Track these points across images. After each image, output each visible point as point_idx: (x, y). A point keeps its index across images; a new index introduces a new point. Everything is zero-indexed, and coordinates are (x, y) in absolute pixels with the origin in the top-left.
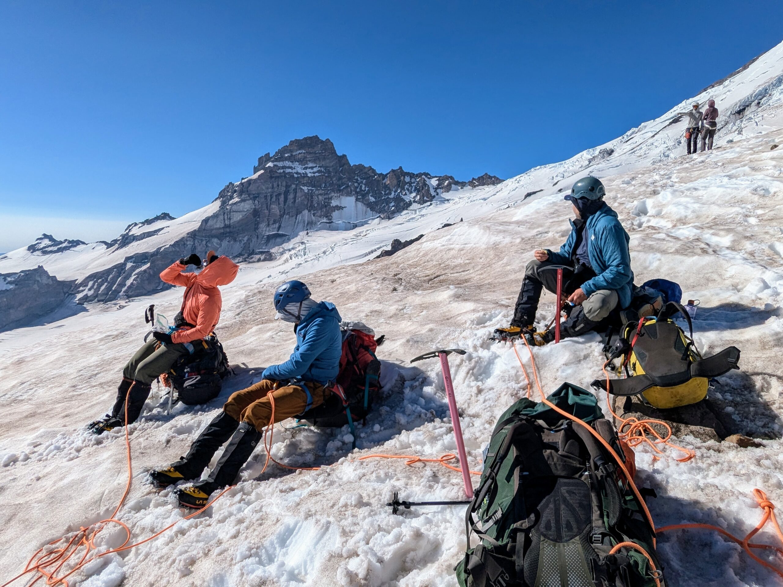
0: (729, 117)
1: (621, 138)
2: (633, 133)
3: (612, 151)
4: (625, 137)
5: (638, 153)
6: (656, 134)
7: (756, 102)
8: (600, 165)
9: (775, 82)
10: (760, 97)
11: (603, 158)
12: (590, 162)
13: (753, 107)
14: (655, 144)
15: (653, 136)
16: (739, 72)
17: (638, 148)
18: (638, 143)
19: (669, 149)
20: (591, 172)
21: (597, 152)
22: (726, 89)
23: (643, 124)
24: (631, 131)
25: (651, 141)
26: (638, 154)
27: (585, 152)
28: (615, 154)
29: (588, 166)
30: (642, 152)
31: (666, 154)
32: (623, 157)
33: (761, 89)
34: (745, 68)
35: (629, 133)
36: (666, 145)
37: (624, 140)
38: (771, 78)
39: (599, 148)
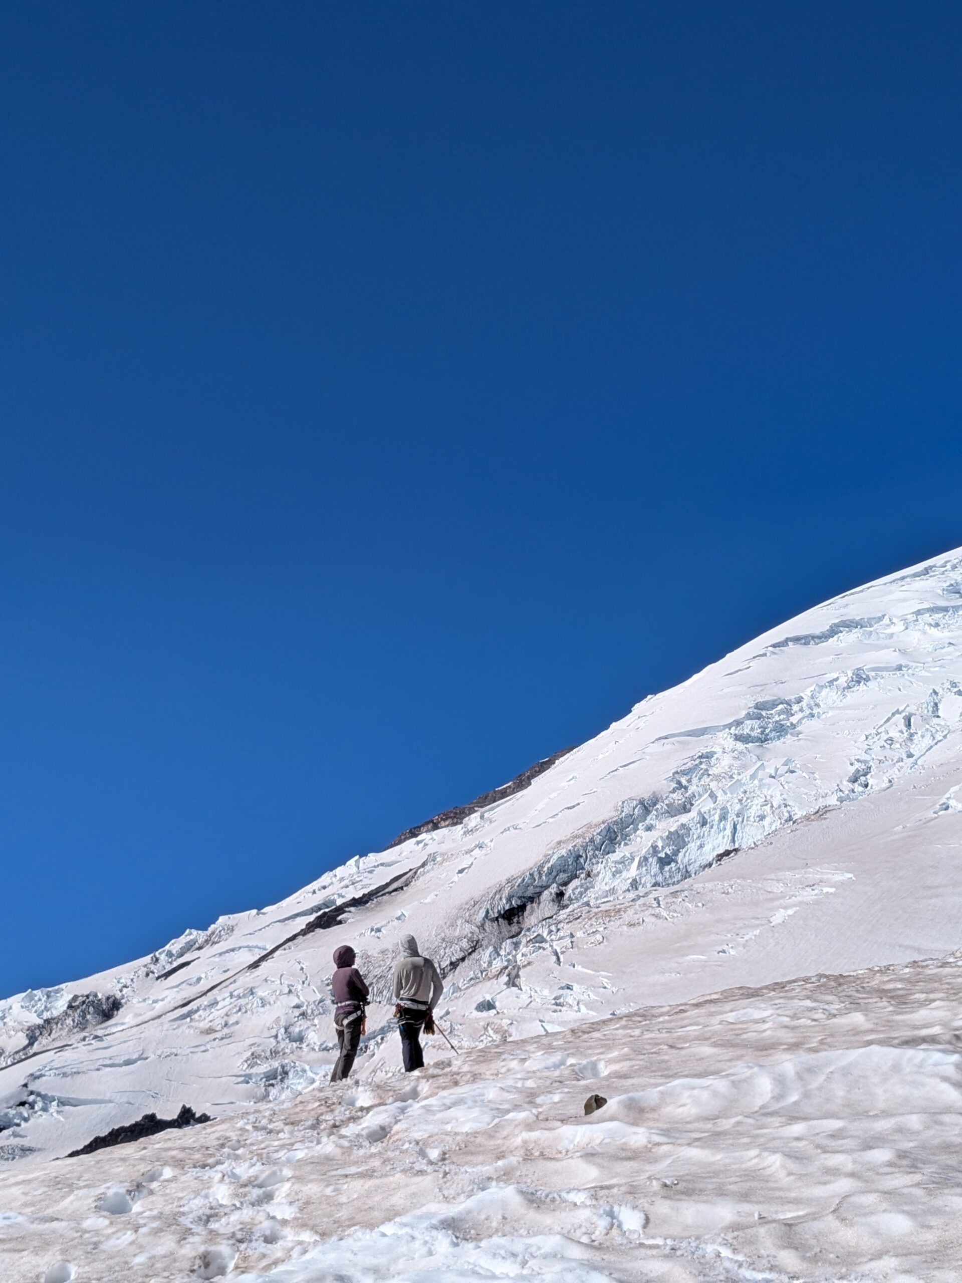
0: (482, 926)
1: (147, 959)
2: (188, 947)
3: (116, 1005)
4: (163, 958)
5: (204, 1019)
6: (263, 958)
7: (554, 889)
8: (67, 1054)
9: (598, 839)
10: (563, 876)
11: (82, 1025)
12: (32, 1040)
13: (545, 905)
14: (260, 993)
15: (255, 965)
16: (504, 794)
17: (205, 1001)
18: (204, 985)
19: (303, 1014)
20: (34, 1077)
21: (60, 1005)
22: (471, 841)
23: (222, 919)
24: (182, 940)
25: (247, 979)
26: (204, 1025)
27: (16, 1001)
28: (125, 1018)
29: (24, 1054)
30: (216, 1016)
31: (296, 1030)
32: (153, 1031)
33: (563, 852)
34: (522, 783)
35: (175, 945)
36: (296, 1001)
37: (157, 970)
38: (589, 826)
39: (68, 991)
